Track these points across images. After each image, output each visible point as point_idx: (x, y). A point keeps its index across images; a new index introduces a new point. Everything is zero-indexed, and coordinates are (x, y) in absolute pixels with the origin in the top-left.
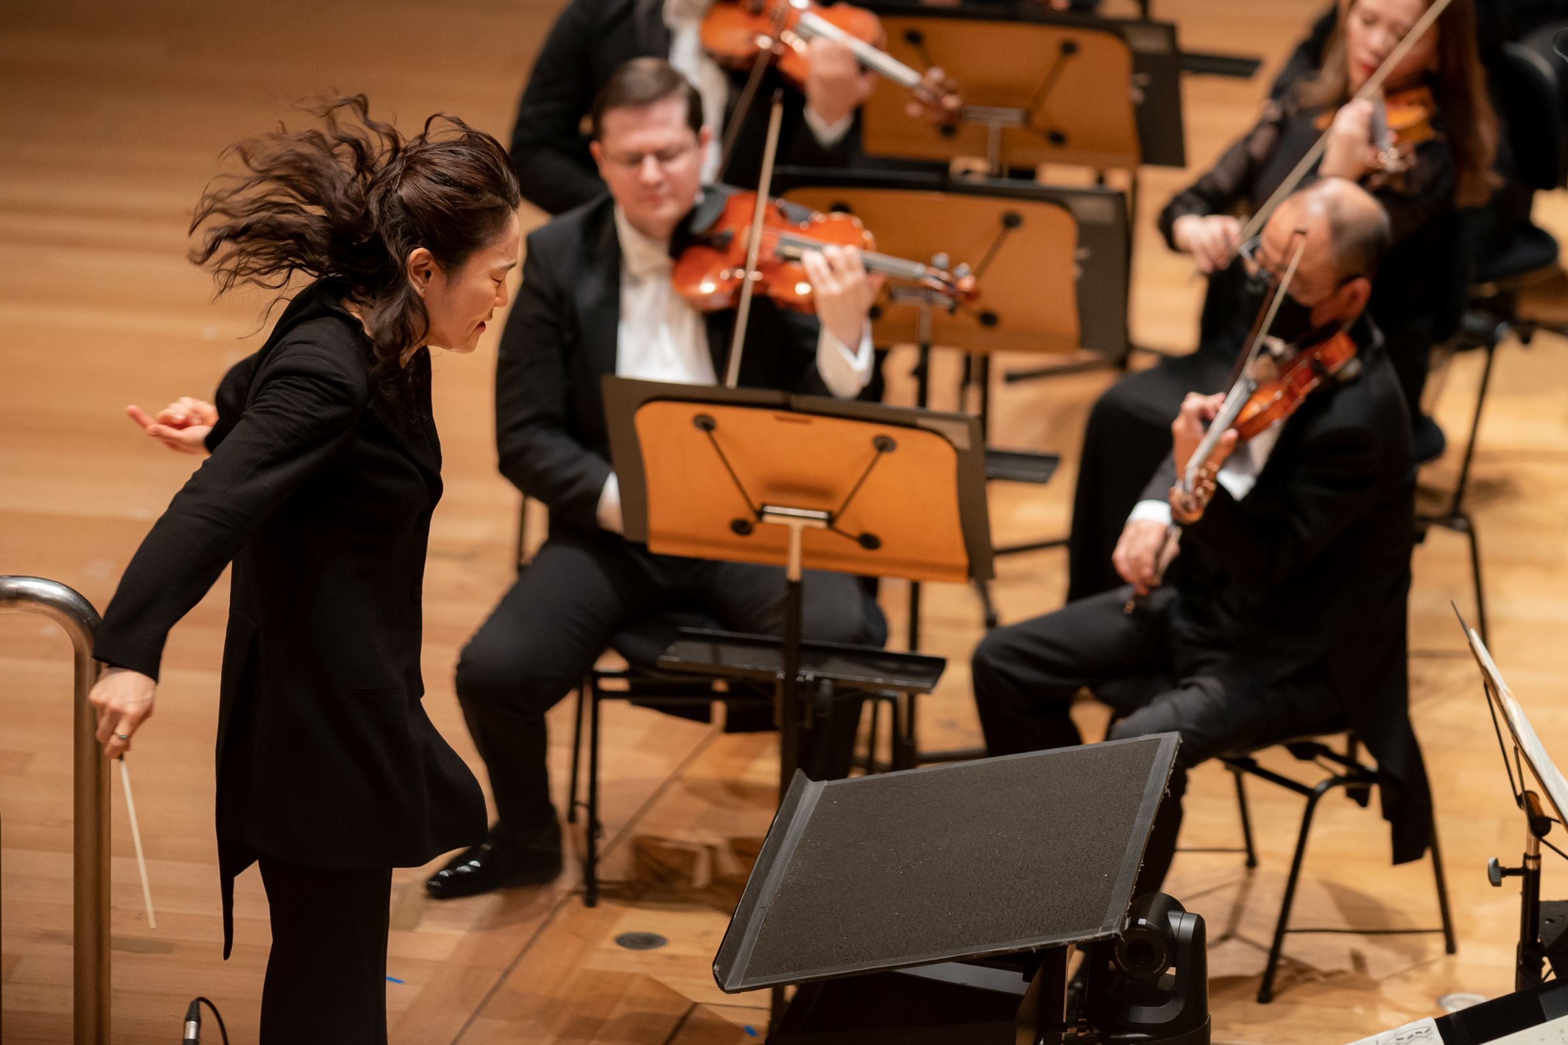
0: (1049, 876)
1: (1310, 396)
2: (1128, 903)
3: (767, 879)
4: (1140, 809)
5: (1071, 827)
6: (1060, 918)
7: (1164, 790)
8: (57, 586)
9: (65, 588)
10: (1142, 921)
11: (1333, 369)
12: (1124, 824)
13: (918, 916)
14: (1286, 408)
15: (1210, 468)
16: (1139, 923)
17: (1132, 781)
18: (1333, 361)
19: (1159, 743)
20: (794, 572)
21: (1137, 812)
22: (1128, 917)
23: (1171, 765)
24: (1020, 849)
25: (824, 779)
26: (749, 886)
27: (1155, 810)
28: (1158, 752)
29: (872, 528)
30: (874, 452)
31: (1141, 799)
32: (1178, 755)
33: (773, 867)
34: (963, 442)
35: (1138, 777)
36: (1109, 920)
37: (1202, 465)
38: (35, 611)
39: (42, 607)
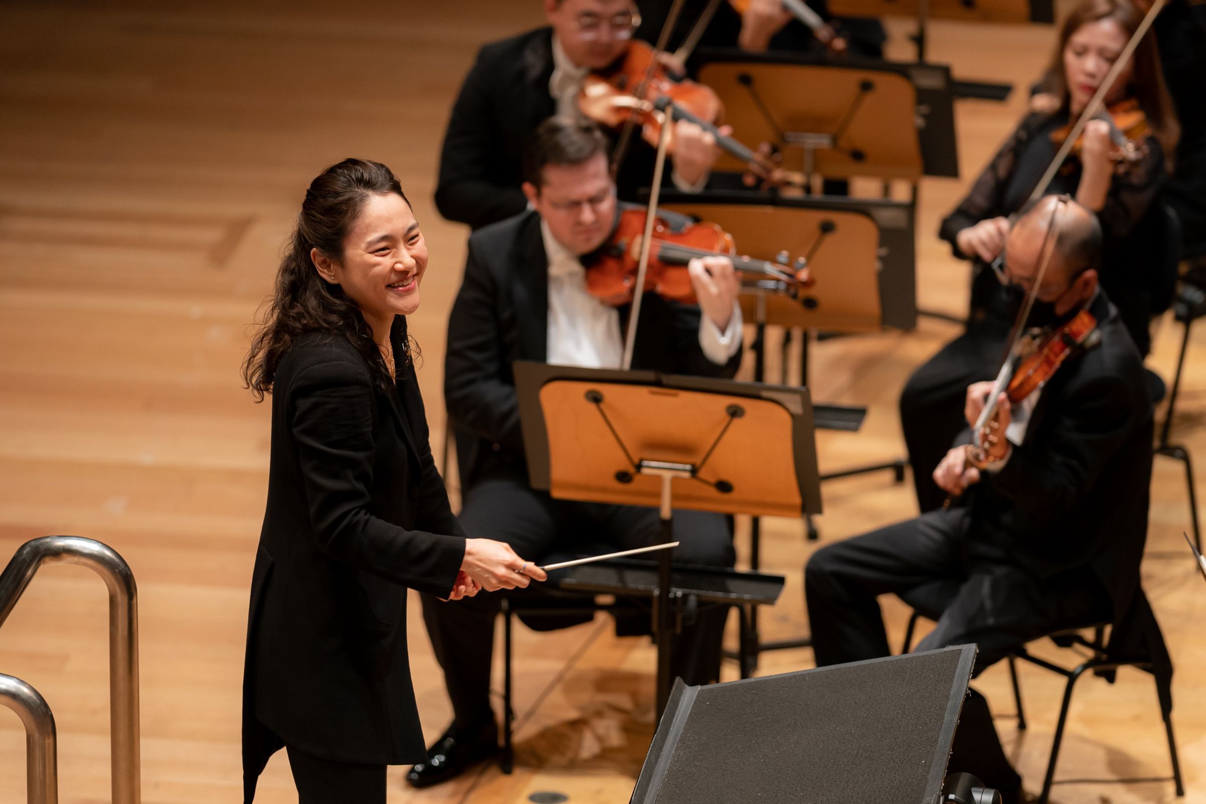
0: (878, 762)
1: (1064, 363)
2: (942, 784)
3: (657, 767)
4: (948, 707)
5: (894, 722)
6: (889, 797)
7: (966, 691)
8: (95, 543)
9: (100, 544)
10: (952, 797)
11: (1080, 339)
12: (935, 719)
13: (776, 796)
14: (1046, 374)
15: (992, 425)
16: (949, 798)
17: (941, 684)
18: (1079, 333)
19: (960, 653)
20: (666, 512)
21: (946, 709)
22: (942, 796)
23: (970, 670)
24: (855, 741)
25: (698, 685)
26: (643, 773)
27: (959, 708)
28: (960, 660)
29: (725, 476)
30: (728, 418)
31: (948, 700)
32: (975, 662)
33: (660, 757)
34: (797, 408)
35: (945, 681)
36: (928, 798)
37: (985, 425)
38: (77, 563)
39: (83, 560)
